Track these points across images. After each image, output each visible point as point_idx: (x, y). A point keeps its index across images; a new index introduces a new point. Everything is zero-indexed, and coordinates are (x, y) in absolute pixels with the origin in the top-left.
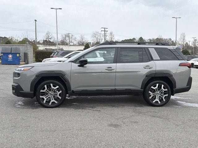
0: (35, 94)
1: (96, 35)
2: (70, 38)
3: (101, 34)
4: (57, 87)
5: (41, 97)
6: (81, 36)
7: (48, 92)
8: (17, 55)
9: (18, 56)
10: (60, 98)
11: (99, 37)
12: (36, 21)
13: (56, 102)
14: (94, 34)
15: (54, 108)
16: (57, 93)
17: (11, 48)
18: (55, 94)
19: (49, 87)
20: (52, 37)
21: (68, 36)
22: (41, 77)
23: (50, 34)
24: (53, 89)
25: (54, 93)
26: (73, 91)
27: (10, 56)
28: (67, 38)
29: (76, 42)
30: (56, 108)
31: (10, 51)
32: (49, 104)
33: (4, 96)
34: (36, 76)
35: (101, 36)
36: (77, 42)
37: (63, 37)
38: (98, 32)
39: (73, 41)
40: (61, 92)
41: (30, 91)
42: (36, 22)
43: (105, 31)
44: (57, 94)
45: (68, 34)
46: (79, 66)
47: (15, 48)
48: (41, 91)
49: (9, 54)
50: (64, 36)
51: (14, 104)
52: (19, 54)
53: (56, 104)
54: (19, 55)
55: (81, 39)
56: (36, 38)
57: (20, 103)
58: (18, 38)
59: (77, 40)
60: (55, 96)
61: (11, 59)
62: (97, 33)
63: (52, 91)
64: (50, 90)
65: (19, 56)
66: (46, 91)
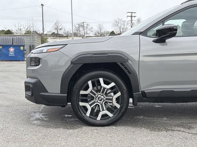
0: (69, 99)
1: (118, 23)
2: (85, 28)
3: (125, 21)
4: (113, 84)
5: (81, 104)
6: (99, 25)
7: (95, 94)
8: (21, 47)
9: (22, 49)
10: (118, 106)
11: (122, 26)
12: (42, 5)
13: (111, 115)
14: (116, 22)
15: (107, 127)
16: (111, 96)
17: (12, 39)
18: (107, 99)
19: (96, 85)
20: (62, 28)
21: (82, 25)
22: (81, 65)
23: (60, 24)
24: (104, 88)
25: (106, 96)
26: (143, 93)
27: (12, 50)
28: (81, 29)
29: (92, 33)
30: (110, 127)
31: (12, 43)
32: (96, 119)
33: (8, 104)
34: (72, 63)
35: (126, 24)
36: (94, 33)
37: (76, 28)
38: (122, 20)
39: (88, 32)
40: (119, 94)
41: (61, 93)
42: (43, 7)
43: (131, 17)
44: (112, 100)
45: (82, 23)
46: (154, 41)
47: (18, 39)
48: (82, 92)
49: (10, 46)
50: (77, 26)
51: (28, 119)
52: (24, 46)
53: (109, 119)
54: (24, 48)
55: (99, 30)
56: (43, 28)
57: (38, 116)
58: (21, 27)
59: (93, 30)
60: (107, 102)
61: (12, 53)
62: (120, 21)
63: (103, 92)
64: (98, 91)
65: (24, 50)
66: (91, 92)
